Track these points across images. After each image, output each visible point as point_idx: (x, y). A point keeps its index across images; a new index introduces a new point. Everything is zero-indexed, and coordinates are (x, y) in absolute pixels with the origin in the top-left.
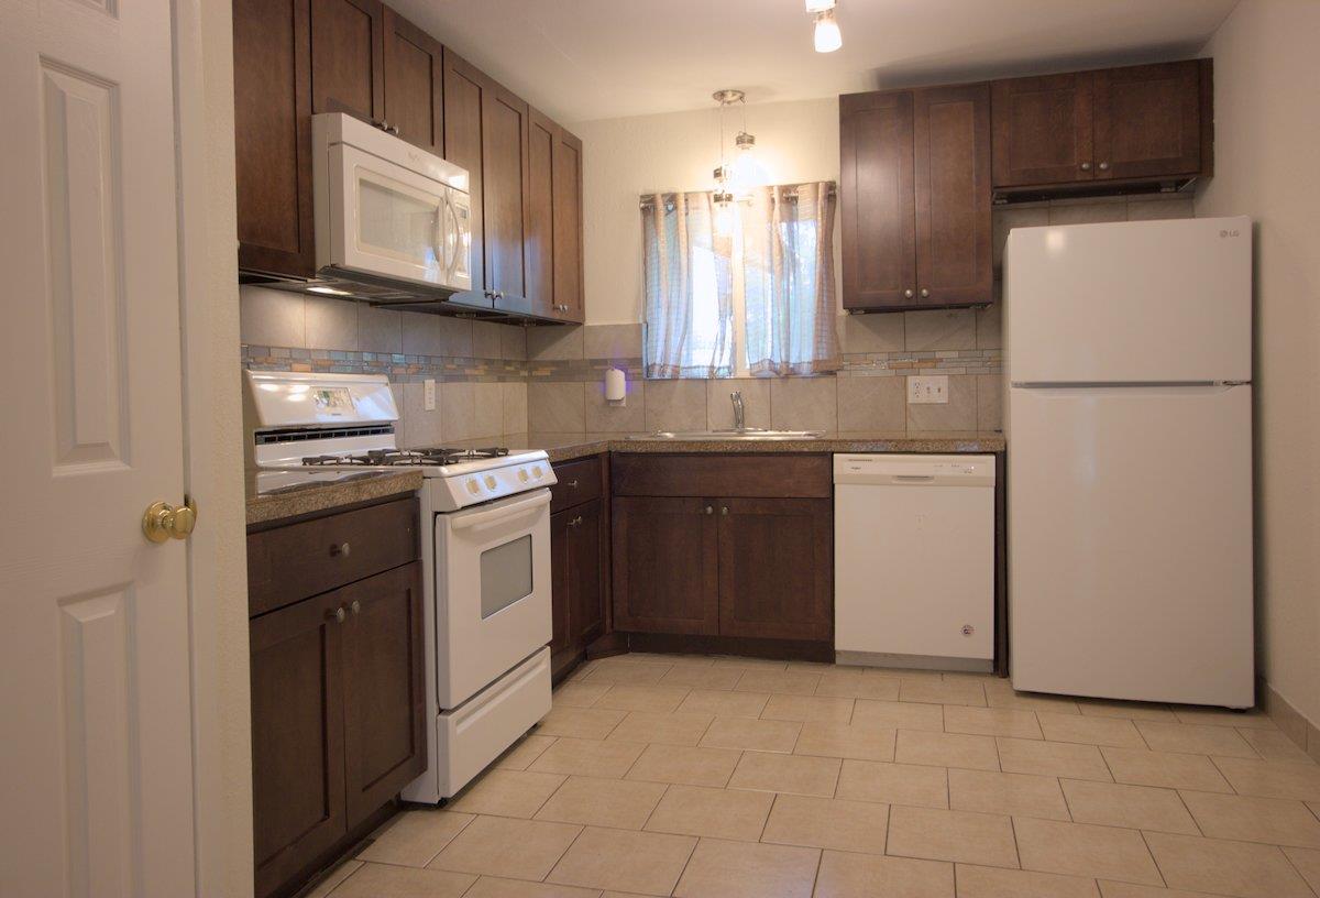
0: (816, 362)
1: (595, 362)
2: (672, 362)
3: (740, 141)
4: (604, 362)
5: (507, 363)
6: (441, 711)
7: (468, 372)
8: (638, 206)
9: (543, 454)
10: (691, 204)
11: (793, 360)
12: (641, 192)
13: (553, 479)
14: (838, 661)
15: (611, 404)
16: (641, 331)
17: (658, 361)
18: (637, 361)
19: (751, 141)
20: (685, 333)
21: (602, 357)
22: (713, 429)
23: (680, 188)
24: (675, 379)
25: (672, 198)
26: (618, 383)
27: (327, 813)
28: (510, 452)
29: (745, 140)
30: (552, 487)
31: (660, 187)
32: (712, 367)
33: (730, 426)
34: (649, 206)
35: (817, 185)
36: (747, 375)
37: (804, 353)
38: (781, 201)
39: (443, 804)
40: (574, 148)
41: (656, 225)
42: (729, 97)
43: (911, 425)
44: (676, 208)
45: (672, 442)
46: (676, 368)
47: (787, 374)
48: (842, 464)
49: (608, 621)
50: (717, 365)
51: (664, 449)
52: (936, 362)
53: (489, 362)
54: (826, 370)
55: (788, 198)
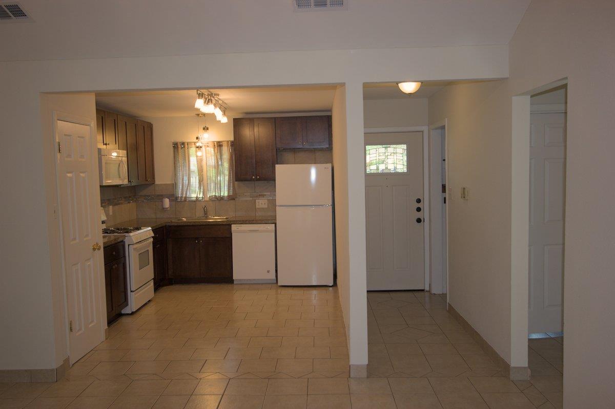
0: (229, 196)
1: (158, 196)
2: (184, 196)
3: (204, 129)
4: (162, 195)
5: (130, 197)
6: (131, 291)
7: (120, 202)
8: (172, 146)
9: (150, 228)
10: (189, 146)
11: (222, 195)
12: (173, 141)
13: (153, 235)
14: (235, 283)
15: (164, 209)
16: (174, 186)
17: (180, 196)
18: (173, 195)
19: (208, 129)
20: (188, 184)
21: (162, 194)
22: (197, 217)
23: (186, 140)
24: (185, 200)
25: (183, 144)
26: (167, 203)
27: (113, 309)
28: (142, 228)
29: (206, 129)
30: (153, 237)
31: (180, 140)
32: (197, 197)
33: (203, 215)
34: (176, 146)
35: (228, 142)
36: (208, 199)
37: (225, 193)
38: (217, 147)
39: (133, 313)
40: (150, 126)
41: (178, 152)
42: (201, 115)
43: (257, 214)
44: (184, 147)
45: (185, 222)
46: (186, 197)
47: (220, 199)
48: (234, 227)
49: (167, 275)
50: (198, 196)
51: (182, 224)
52: (263, 196)
53: (125, 198)
54: (231, 198)
55: (219, 145)
